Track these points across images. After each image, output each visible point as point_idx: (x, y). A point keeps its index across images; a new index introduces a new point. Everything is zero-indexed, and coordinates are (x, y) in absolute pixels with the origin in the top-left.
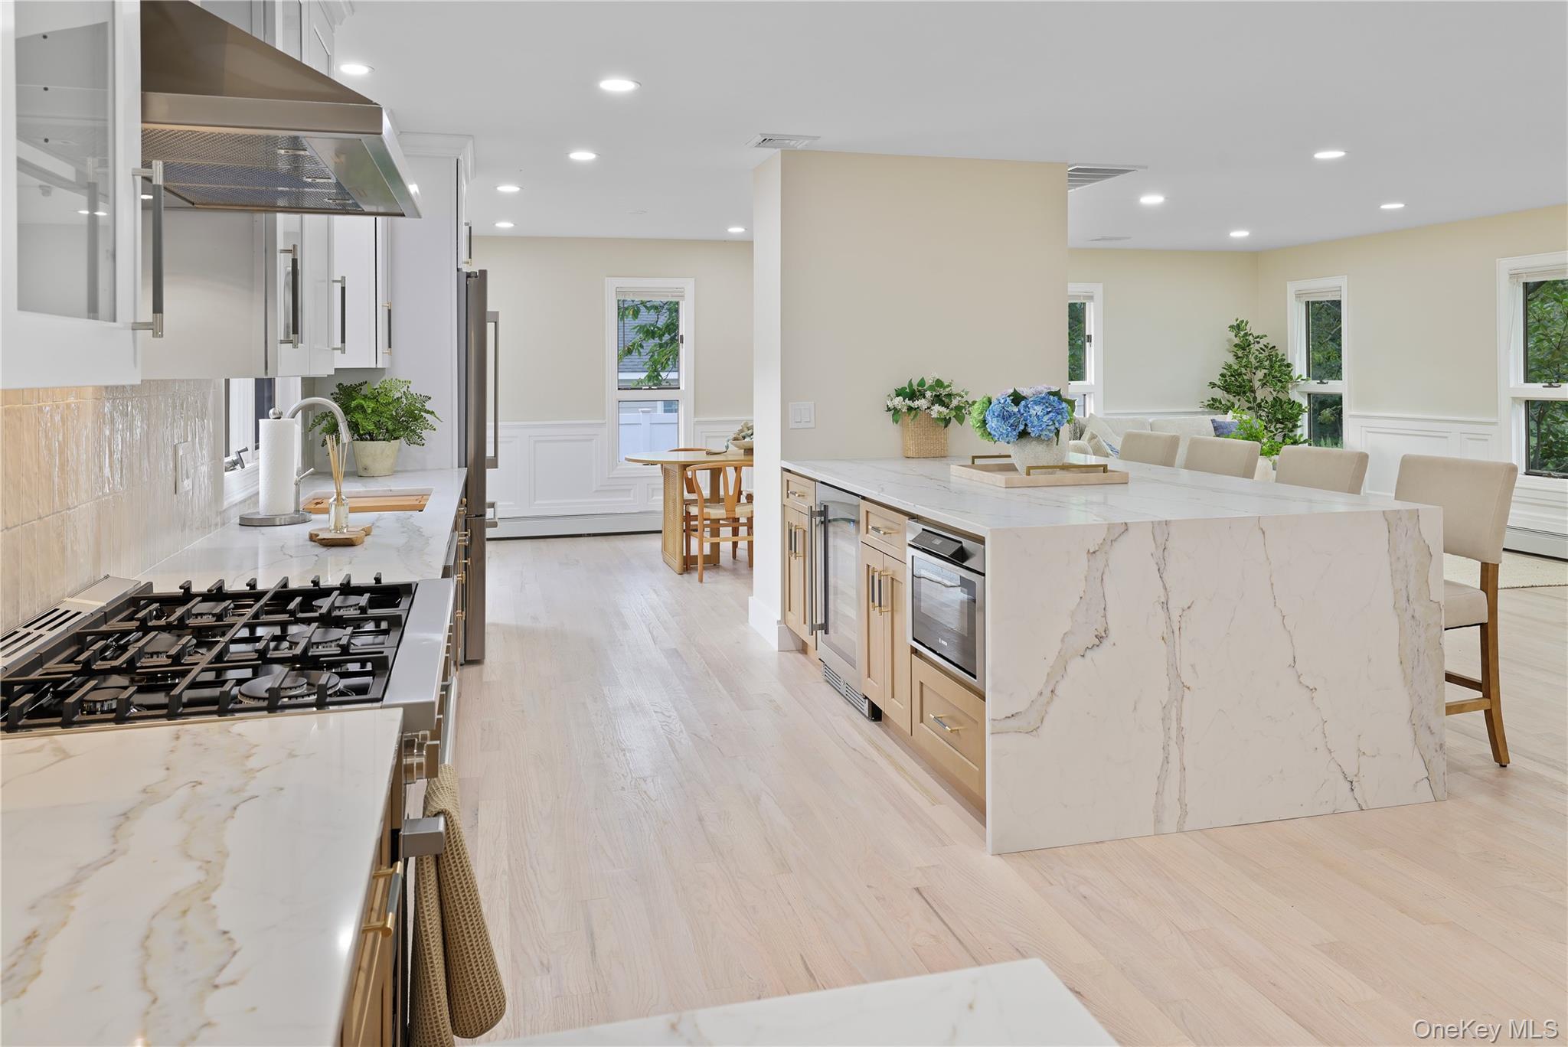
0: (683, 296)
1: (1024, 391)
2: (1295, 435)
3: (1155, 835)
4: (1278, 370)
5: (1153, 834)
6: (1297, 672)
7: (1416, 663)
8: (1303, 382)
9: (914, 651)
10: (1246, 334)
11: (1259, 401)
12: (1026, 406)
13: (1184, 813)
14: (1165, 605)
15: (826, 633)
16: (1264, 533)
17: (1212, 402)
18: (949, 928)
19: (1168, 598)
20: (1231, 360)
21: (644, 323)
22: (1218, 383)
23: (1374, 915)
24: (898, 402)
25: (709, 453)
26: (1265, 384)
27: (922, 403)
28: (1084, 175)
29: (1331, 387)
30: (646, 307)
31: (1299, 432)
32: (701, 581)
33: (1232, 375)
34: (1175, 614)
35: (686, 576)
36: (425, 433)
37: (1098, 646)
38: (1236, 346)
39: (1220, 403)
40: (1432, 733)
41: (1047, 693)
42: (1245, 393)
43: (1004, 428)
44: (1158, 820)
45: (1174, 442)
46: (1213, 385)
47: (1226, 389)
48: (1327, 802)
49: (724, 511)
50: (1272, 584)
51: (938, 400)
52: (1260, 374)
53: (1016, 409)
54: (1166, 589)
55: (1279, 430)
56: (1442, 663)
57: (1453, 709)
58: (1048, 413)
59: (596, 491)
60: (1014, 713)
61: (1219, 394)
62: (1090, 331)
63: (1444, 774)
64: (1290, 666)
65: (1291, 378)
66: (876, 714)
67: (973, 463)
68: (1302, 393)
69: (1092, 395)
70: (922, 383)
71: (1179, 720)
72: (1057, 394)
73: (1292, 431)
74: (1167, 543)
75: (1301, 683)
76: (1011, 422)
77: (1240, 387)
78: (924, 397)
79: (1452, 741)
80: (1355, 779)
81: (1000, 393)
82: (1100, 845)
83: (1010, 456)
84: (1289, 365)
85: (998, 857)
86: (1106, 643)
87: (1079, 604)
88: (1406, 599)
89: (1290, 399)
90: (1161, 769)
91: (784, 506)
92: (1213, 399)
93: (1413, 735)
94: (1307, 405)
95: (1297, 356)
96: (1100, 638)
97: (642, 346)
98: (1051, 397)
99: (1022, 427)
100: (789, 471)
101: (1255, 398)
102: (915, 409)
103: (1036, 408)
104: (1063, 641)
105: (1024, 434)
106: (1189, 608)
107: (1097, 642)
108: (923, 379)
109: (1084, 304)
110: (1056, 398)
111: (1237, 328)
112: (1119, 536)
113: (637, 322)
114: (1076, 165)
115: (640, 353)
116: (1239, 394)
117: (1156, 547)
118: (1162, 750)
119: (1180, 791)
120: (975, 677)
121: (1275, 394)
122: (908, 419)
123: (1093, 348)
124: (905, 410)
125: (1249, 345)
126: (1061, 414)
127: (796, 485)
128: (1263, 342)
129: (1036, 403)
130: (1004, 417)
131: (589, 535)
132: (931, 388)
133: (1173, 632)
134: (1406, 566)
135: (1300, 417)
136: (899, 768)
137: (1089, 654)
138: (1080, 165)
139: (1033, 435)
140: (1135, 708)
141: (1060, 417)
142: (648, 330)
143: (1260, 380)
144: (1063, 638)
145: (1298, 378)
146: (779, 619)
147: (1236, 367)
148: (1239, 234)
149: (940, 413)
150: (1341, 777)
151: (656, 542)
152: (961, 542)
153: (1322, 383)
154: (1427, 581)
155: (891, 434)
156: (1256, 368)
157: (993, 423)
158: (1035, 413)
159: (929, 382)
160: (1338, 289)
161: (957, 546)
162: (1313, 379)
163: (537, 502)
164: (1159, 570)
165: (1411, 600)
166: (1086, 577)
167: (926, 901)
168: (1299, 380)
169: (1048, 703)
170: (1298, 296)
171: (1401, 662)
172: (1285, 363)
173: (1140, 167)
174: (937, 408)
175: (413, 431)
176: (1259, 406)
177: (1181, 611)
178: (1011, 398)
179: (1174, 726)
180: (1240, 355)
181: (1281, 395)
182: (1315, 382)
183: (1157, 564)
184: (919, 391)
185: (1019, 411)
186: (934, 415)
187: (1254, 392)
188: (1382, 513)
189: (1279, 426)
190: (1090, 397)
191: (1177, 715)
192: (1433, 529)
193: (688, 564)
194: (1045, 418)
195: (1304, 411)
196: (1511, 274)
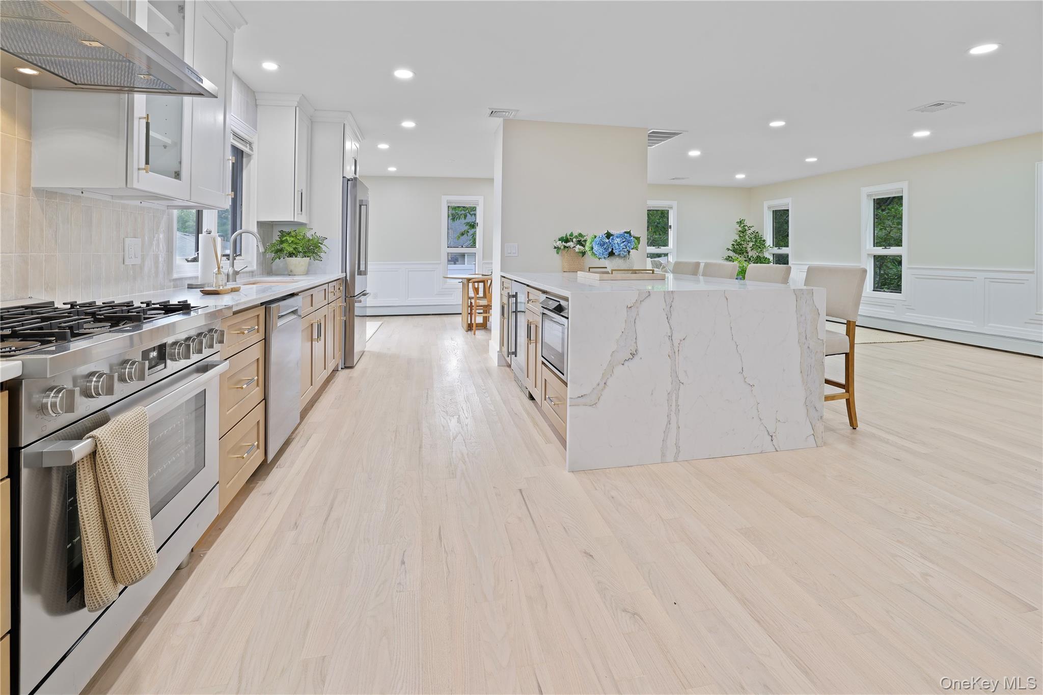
0: (478, 204)
1: (612, 232)
3: (662, 463)
4: (759, 243)
5: (660, 462)
6: (744, 376)
7: (809, 373)
8: (771, 248)
9: (543, 363)
10: (744, 226)
11: (750, 257)
12: (613, 239)
13: (678, 452)
14: (671, 338)
15: (515, 356)
16: (727, 299)
18: (530, 514)
19: (672, 333)
20: (737, 238)
21: (468, 221)
22: (731, 249)
23: (775, 512)
24: (559, 243)
25: (483, 275)
26: (753, 249)
27: (570, 244)
28: (656, 136)
29: (784, 250)
30: (470, 214)
32: (475, 334)
33: (737, 245)
34: (676, 344)
35: (469, 332)
36: (322, 255)
37: (632, 359)
38: (739, 231)
39: (732, 258)
40: (817, 410)
41: (602, 384)
42: (743, 253)
43: (601, 250)
44: (663, 455)
45: (698, 264)
46: (728, 249)
47: (734, 251)
48: (758, 447)
49: (486, 302)
50: (731, 328)
51: (579, 243)
52: (751, 244)
53: (607, 241)
54: (671, 329)
56: (823, 375)
57: (828, 398)
58: (623, 242)
59: (437, 294)
60: (583, 395)
61: (731, 254)
62: (671, 223)
63: (822, 432)
64: (740, 373)
65: (765, 246)
66: (532, 398)
67: (589, 271)
68: (770, 254)
70: (571, 235)
71: (677, 401)
72: (629, 233)
74: (672, 303)
75: (746, 382)
76: (605, 247)
77: (740, 250)
78: (572, 241)
79: (827, 415)
80: (774, 434)
81: (601, 233)
82: (630, 468)
83: (606, 268)
84: (764, 241)
85: (572, 473)
86: (637, 358)
87: (621, 336)
88: (805, 337)
89: (764, 256)
90: (666, 427)
91: (501, 294)
92: (728, 256)
93: (806, 411)
94: (772, 259)
95: (768, 236)
96: (633, 355)
97: (468, 232)
98: (626, 234)
99: (610, 250)
100: (504, 277)
101: (748, 256)
102: (568, 247)
103: (617, 239)
104: (611, 356)
105: (611, 254)
106: (684, 339)
107: (632, 357)
108: (572, 233)
109: (668, 211)
110: (628, 235)
111: (740, 223)
112: (644, 299)
113: (466, 221)
114: (652, 129)
115: (467, 235)
116: (740, 254)
117: (666, 306)
118: (667, 417)
119: (676, 439)
120: (563, 374)
121: (757, 254)
122: (564, 252)
123: (672, 231)
124: (562, 248)
125: (745, 231)
126: (630, 243)
127: (507, 283)
128: (752, 230)
129: (617, 237)
130: (602, 244)
131: (433, 314)
132: (576, 237)
133: (675, 352)
134: (805, 320)
136: (536, 424)
137: (626, 363)
138: (654, 129)
139: (616, 254)
140: (652, 394)
141: (629, 244)
142: (471, 225)
143: (750, 247)
144: (612, 354)
146: (499, 350)
147: (739, 241)
148: (740, 176)
149: (579, 249)
150: (766, 433)
151: (458, 319)
152: (559, 302)
153: (779, 249)
154: (817, 328)
155: (557, 260)
156: (749, 241)
157: (596, 248)
158: (616, 242)
159: (575, 234)
160: (788, 204)
161: (558, 303)
162: (776, 247)
163: (409, 299)
164: (667, 318)
165: (808, 338)
166: (626, 321)
167: (524, 499)
168: (769, 247)
169: (602, 390)
170: (769, 208)
171: (801, 372)
172: (763, 239)
173: (686, 131)
174: (578, 246)
175: (316, 253)
176: (750, 259)
177: (679, 341)
178: (606, 235)
179: (674, 404)
180: (741, 236)
181: (760, 255)
182: (776, 248)
183: (667, 315)
184: (570, 239)
185: (609, 241)
186: (577, 250)
187: (747, 253)
188: (793, 291)
191: (676, 398)
192: (821, 303)
193: (470, 327)
194: (622, 245)
195: (771, 262)
196: (869, 196)
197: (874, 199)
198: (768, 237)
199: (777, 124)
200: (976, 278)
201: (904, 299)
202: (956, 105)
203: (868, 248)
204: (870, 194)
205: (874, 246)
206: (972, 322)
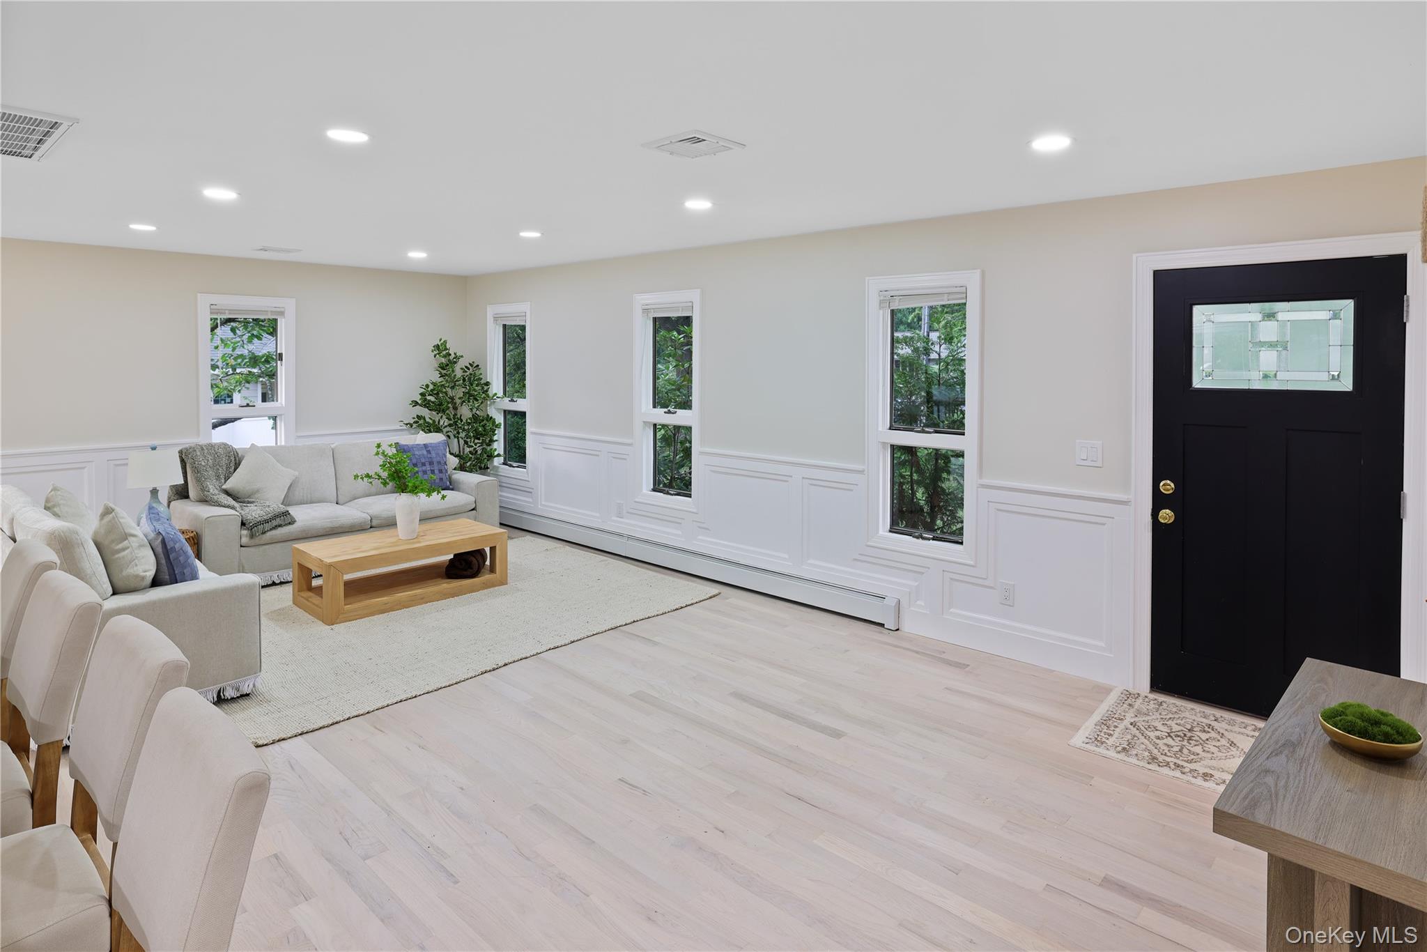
2: (491, 449)
4: (475, 386)
8: (499, 399)
10: (449, 354)
11: (459, 417)
17: (417, 419)
20: (436, 377)
22: (420, 401)
26: (464, 401)
29: (518, 404)
31: (495, 445)
33: (432, 393)
38: (439, 364)
39: (425, 421)
42: (444, 409)
46: (415, 403)
47: (426, 404)
52: (459, 392)
55: (478, 445)
61: (422, 411)
65: (488, 396)
68: (498, 410)
69: (283, 416)
73: (490, 445)
77: (438, 404)
84: (487, 384)
89: (488, 415)
92: (417, 417)
94: (502, 421)
101: (454, 415)
111: (441, 348)
116: (440, 412)
121: (474, 410)
125: (452, 363)
128: (464, 362)
135: (496, 432)
143: (460, 398)
145: (494, 396)
147: (437, 385)
153: (513, 400)
160: (524, 314)
162: (507, 396)
168: (495, 397)
170: (496, 319)
172: (482, 382)
176: (458, 421)
180: (443, 373)
181: (480, 412)
182: (508, 399)
187: (452, 409)
189: (476, 441)
190: (281, 420)
195: (498, 426)
196: (646, 311)
197: (655, 319)
198: (495, 377)
199: (347, 136)
200: (791, 476)
201: (695, 510)
202: (730, 149)
203: (643, 410)
204: (648, 307)
205: (654, 407)
206: (787, 556)
